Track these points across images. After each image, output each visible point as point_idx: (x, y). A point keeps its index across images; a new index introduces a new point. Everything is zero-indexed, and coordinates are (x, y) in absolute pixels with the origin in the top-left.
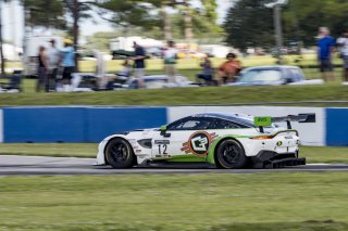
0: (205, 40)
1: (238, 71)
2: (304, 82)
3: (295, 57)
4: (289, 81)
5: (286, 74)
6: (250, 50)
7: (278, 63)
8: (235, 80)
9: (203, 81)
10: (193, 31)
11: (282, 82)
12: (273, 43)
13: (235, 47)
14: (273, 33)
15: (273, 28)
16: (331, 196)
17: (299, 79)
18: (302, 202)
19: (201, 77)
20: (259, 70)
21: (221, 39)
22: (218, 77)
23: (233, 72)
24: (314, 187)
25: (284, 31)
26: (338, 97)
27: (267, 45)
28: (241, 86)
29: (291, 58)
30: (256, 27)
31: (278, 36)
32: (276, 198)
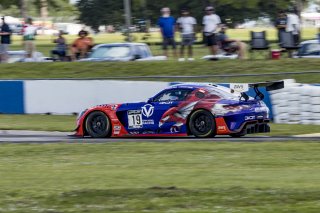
0: (60, 18)
1: (90, 47)
2: (151, 58)
3: (143, 34)
4: (137, 57)
5: (134, 50)
6: (102, 28)
7: (127, 40)
8: (87, 56)
9: (56, 57)
10: (48, 10)
11: (131, 58)
12: (123, 22)
13: (87, 25)
14: (123, 13)
15: (122, 7)
16: (174, 164)
17: (146, 55)
18: (148, 170)
19: (55, 52)
20: (110, 47)
21: (74, 17)
22: (71, 53)
23: (85, 49)
24: (159, 156)
25: (132, 11)
26: (183, 73)
27: (118, 23)
28: (92, 61)
29: (140, 35)
30: (107, 6)
31: (127, 15)
32: (124, 166)
